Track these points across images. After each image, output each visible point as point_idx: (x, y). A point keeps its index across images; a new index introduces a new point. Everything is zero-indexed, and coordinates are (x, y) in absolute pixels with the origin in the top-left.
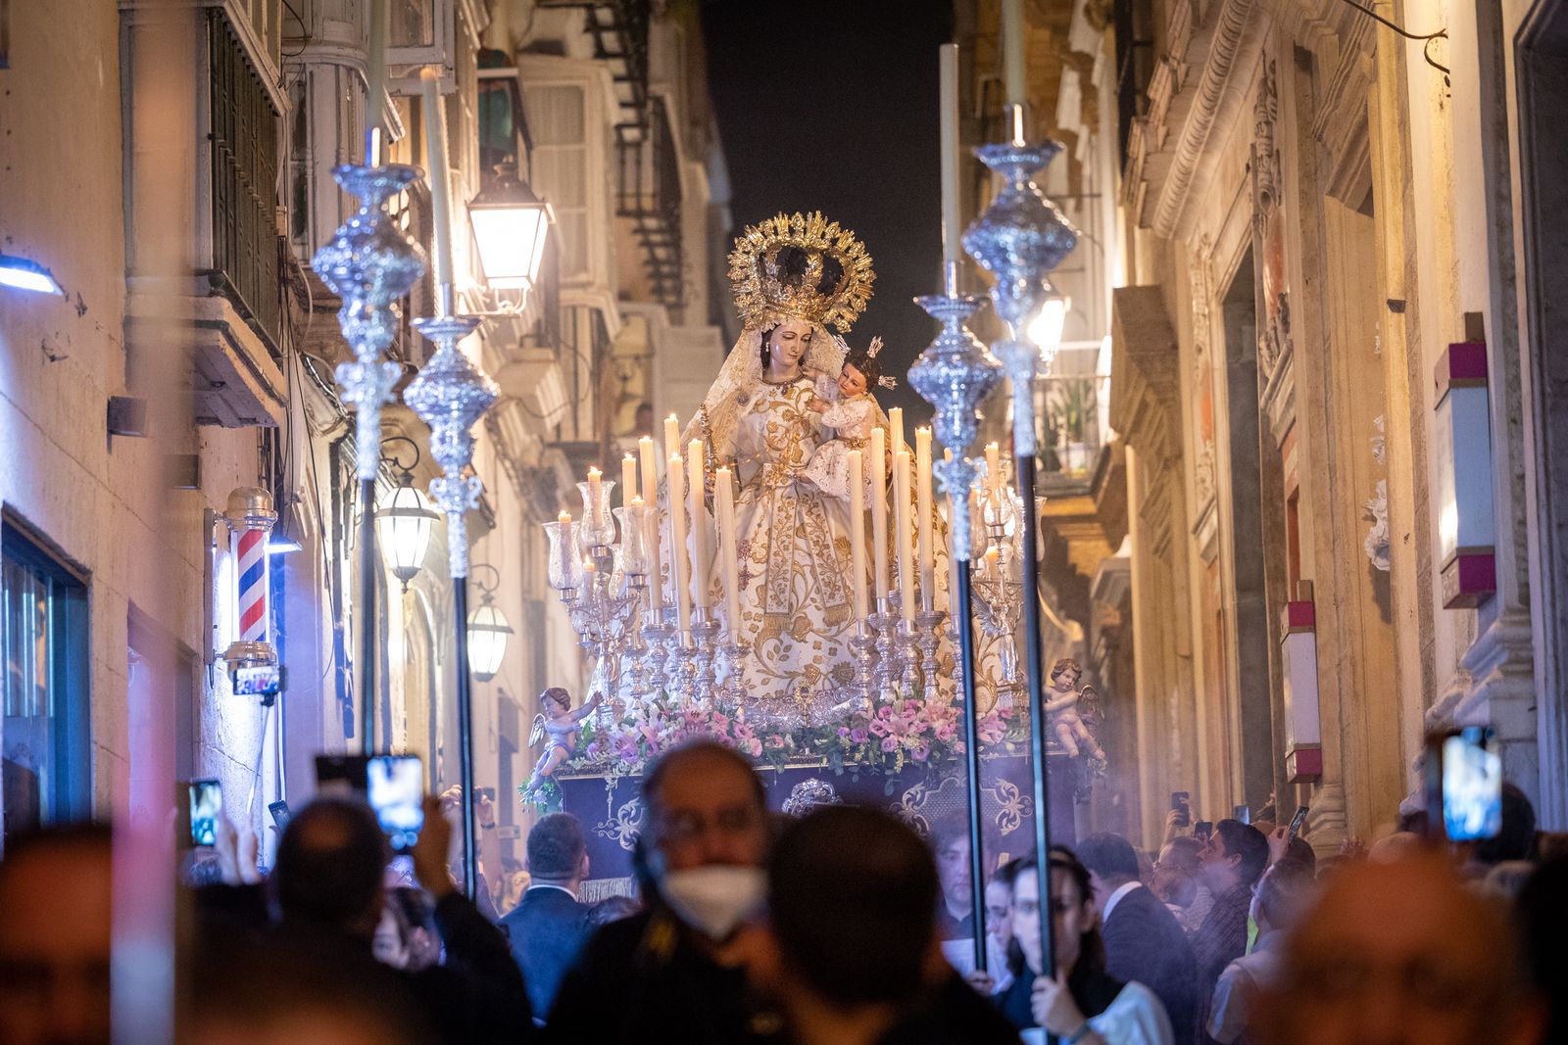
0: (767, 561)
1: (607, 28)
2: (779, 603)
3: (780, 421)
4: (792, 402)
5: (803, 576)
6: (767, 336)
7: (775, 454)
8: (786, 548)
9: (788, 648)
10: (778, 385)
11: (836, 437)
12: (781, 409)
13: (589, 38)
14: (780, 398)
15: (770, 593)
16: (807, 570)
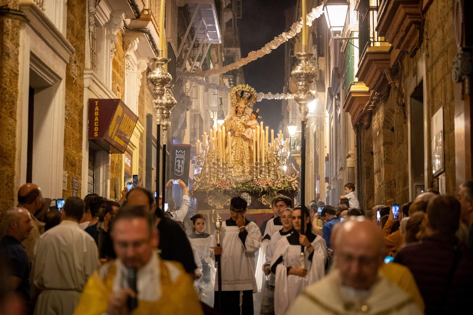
0: (236, 150)
1: (231, 81)
2: (238, 159)
3: (239, 124)
4: (241, 120)
5: (242, 153)
6: (237, 107)
7: (238, 130)
8: (239, 148)
9: (239, 167)
10: (239, 117)
11: (249, 127)
12: (239, 121)
13: (229, 82)
14: (239, 119)
15: (236, 156)
16: (243, 152)
